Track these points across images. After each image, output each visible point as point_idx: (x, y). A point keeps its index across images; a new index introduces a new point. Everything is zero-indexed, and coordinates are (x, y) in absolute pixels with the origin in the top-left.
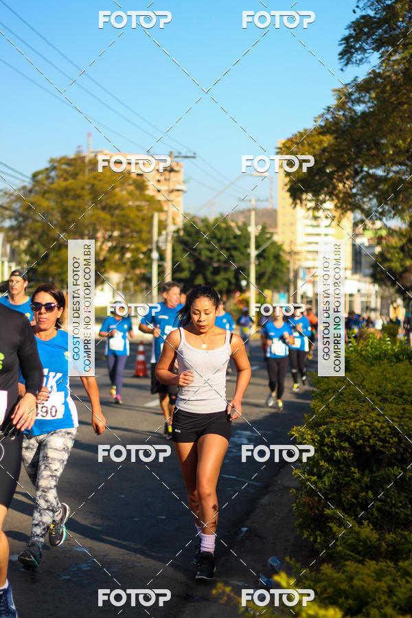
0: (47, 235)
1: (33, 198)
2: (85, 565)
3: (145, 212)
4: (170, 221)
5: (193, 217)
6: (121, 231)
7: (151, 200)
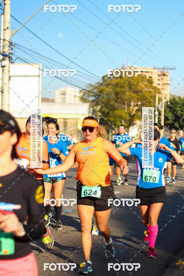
0: (109, 104)
1: (102, 87)
2: (122, 250)
3: (153, 94)
4: (163, 98)
5: (174, 96)
6: (142, 102)
7: (155, 88)
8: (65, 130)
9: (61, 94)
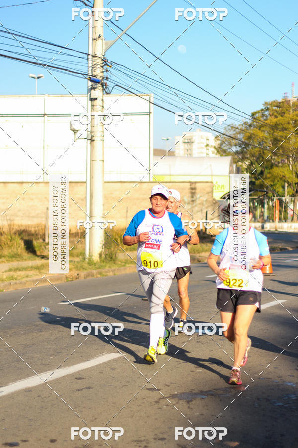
8: (193, 201)
9: (185, 143)
